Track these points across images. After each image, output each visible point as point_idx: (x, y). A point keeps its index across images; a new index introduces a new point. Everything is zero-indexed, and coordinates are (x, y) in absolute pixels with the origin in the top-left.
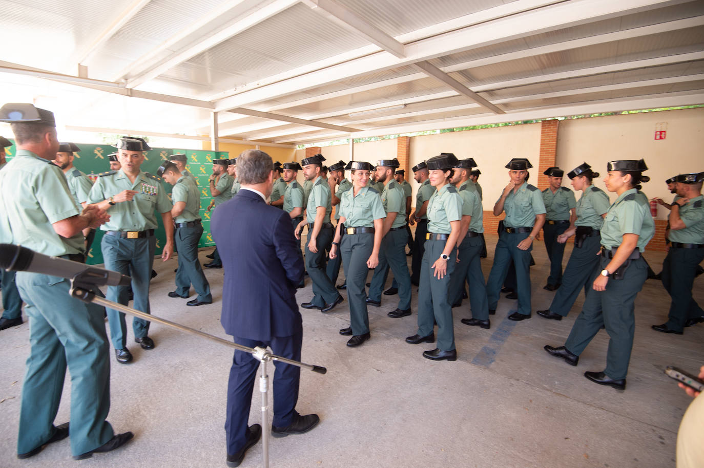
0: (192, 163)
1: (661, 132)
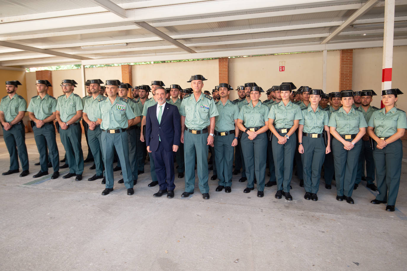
1: (282, 67)
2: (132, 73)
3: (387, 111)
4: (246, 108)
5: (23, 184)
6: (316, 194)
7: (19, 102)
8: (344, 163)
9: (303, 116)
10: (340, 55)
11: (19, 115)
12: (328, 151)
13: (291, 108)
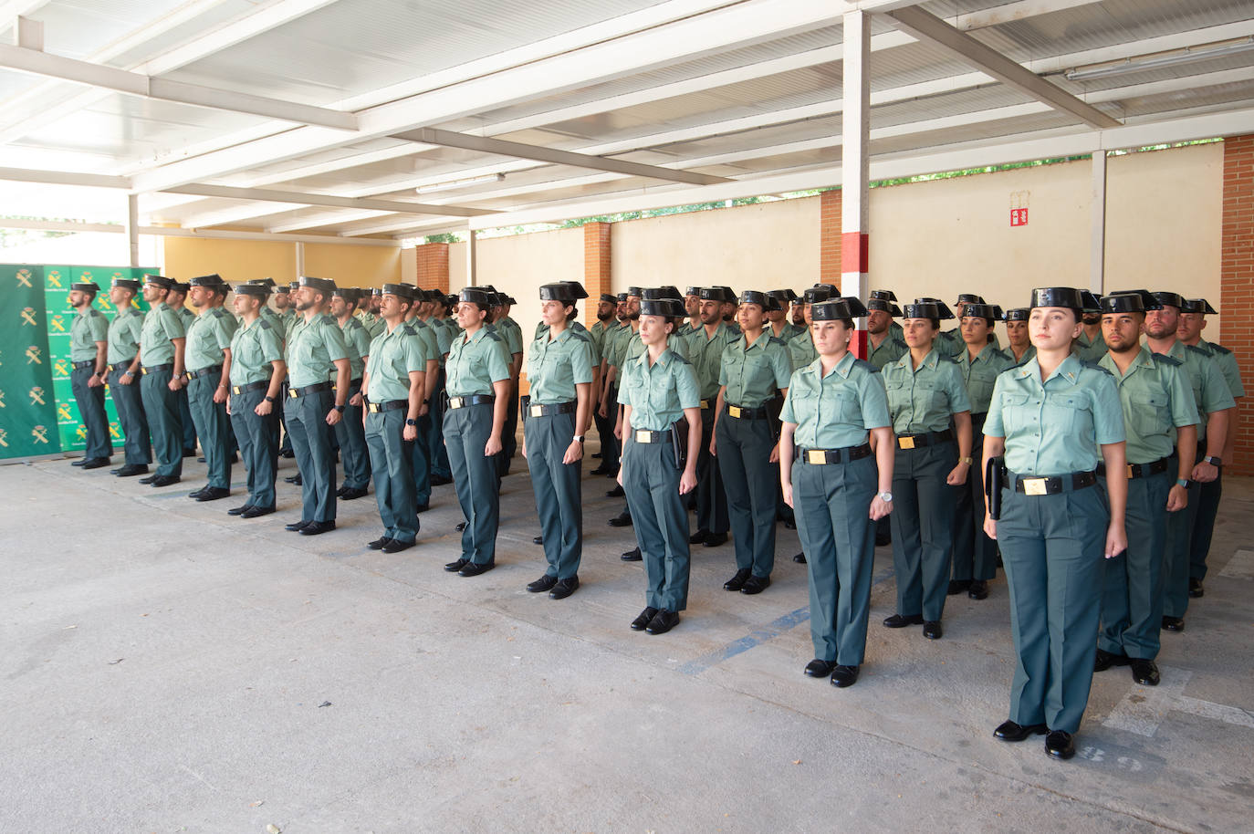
0: (51, 290)
1: (1019, 211)
2: (613, 244)
5: (144, 496)
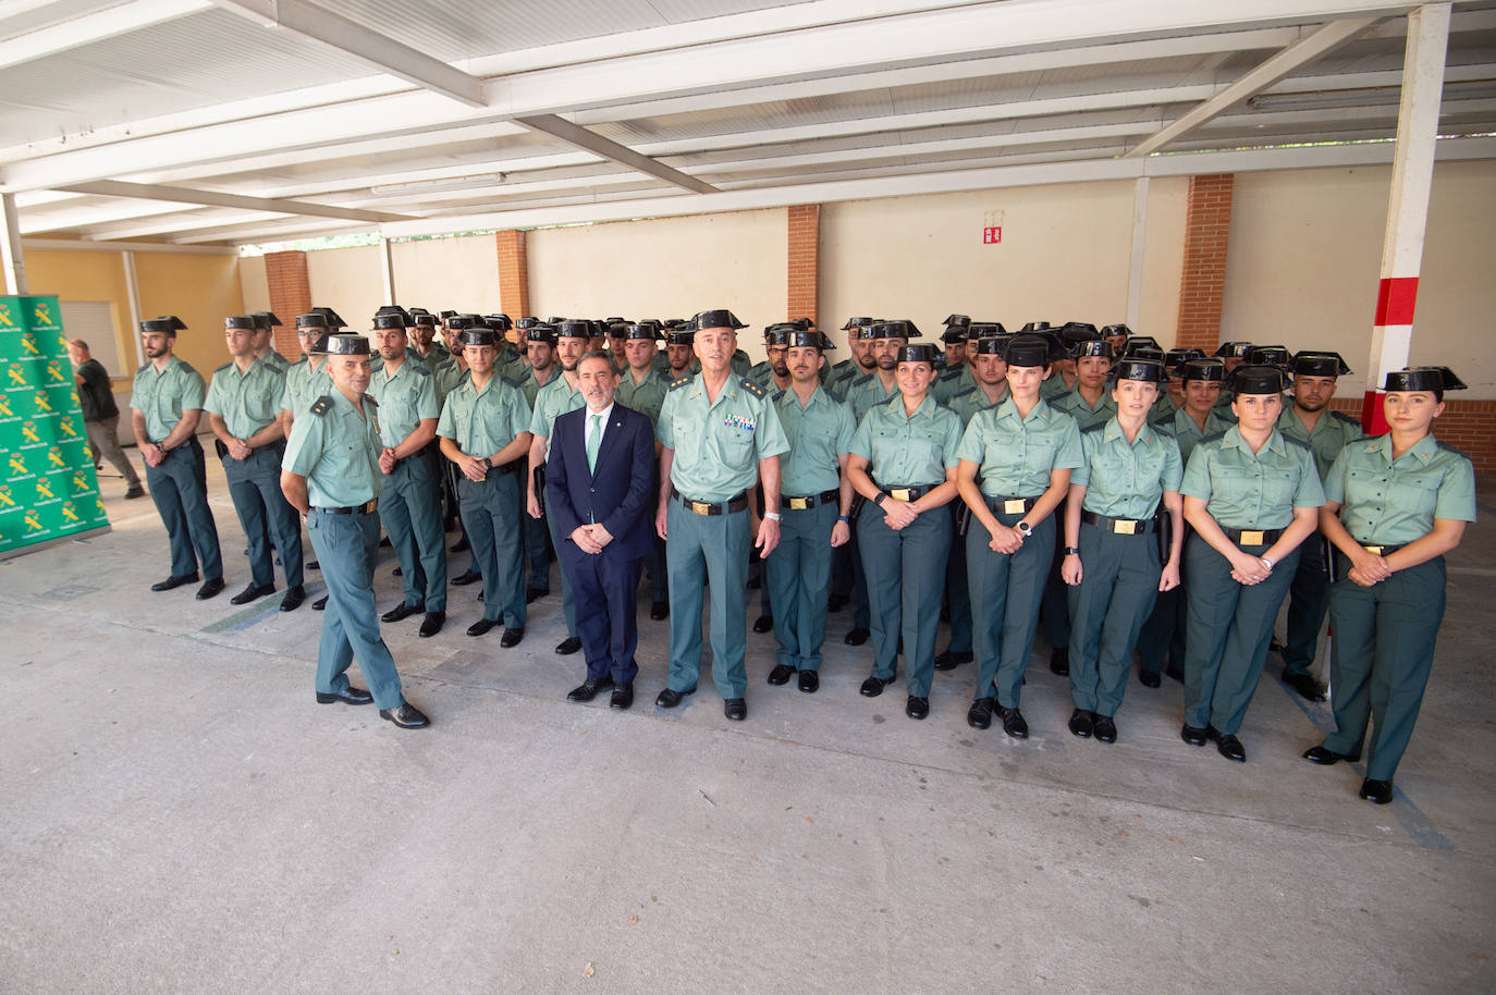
2: (528, 255)
3: (1400, 448)
4: (881, 421)
5: (201, 630)
6: (1111, 718)
7: (182, 381)
8: (1225, 624)
9: (1088, 454)
10: (1190, 191)
11: (183, 423)
12: (1167, 583)
13: (1043, 427)
